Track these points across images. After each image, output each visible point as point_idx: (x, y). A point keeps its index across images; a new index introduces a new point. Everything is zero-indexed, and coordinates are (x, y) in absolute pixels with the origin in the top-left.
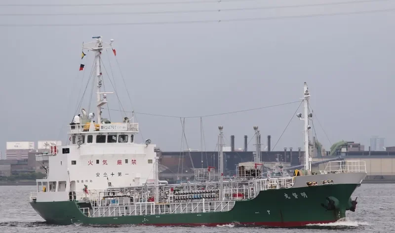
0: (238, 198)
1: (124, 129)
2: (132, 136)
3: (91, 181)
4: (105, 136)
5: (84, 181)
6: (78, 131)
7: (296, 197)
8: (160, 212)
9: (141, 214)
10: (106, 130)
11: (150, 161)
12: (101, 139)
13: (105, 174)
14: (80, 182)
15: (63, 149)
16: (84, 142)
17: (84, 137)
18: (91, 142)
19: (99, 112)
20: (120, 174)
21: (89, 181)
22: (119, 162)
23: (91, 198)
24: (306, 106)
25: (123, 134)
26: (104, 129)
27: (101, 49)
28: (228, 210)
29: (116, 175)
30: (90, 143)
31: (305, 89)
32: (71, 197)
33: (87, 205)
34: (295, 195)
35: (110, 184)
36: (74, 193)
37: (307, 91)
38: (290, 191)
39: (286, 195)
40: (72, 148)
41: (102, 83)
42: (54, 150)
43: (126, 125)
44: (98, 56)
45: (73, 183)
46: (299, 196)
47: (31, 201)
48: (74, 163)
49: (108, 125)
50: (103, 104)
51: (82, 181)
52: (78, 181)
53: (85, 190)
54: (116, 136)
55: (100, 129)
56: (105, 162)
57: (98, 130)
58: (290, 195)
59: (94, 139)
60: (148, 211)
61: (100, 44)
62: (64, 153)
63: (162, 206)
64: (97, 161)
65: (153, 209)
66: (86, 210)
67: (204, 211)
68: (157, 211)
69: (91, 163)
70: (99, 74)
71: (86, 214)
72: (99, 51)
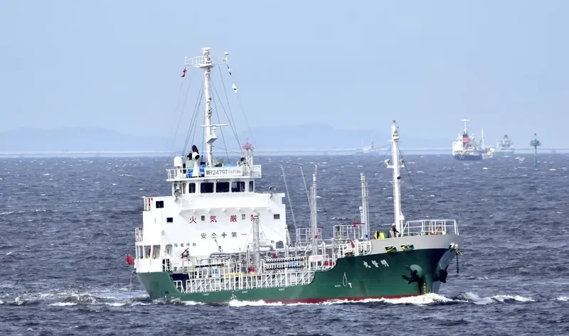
1: (239, 174)
2: (251, 183)
3: (194, 244)
4: (212, 184)
5: (185, 245)
6: (180, 177)
7: (376, 265)
9: (230, 288)
10: (215, 175)
11: (277, 216)
12: (207, 188)
13: (214, 234)
14: (179, 245)
15: (157, 203)
16: (184, 192)
17: (184, 185)
18: (194, 192)
19: (209, 151)
20: (234, 234)
21: (191, 244)
22: (233, 219)
23: (190, 267)
24: (395, 149)
25: (237, 181)
26: (211, 175)
27: (211, 66)
28: (309, 283)
29: (229, 235)
30: (193, 194)
31: (394, 128)
32: (163, 267)
33: (182, 277)
34: (374, 262)
35: (219, 248)
36: (169, 261)
37: (396, 132)
39: (365, 264)
40: (167, 200)
41: (213, 111)
42: (148, 203)
43: (241, 168)
44: (208, 76)
45: (169, 248)
46: (380, 264)
48: (170, 220)
49: (219, 169)
50: (213, 140)
51: (182, 245)
52: (176, 245)
53: (185, 255)
54: (228, 183)
55: (206, 175)
56: (213, 219)
57: (203, 176)
58: (370, 263)
59: (198, 187)
60: (237, 284)
61: (209, 59)
62: (157, 207)
63: (249, 278)
64: (203, 218)
65: (241, 282)
66: (179, 284)
67: (287, 285)
68: (245, 285)
69: (193, 220)
70: (207, 100)
71: (180, 288)
72: (209, 68)
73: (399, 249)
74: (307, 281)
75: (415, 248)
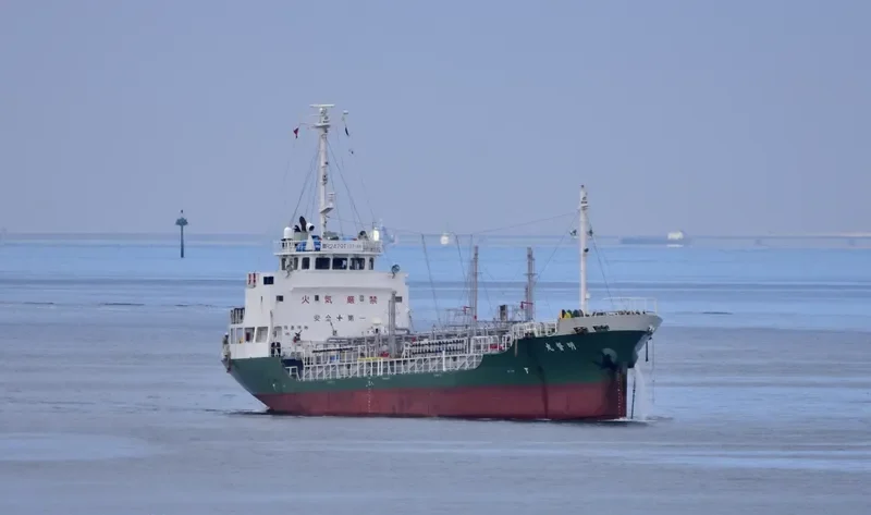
0: (489, 351)
1: (358, 249)
2: (371, 260)
3: (306, 327)
4: (328, 259)
5: (296, 327)
6: (290, 251)
7: (561, 347)
8: (389, 372)
9: (365, 375)
10: (331, 249)
11: (398, 299)
12: (322, 263)
13: (328, 317)
14: (289, 328)
15: (265, 278)
16: (296, 267)
17: (296, 260)
18: (308, 268)
19: (323, 222)
20: (351, 318)
21: (303, 327)
22: (351, 300)
23: (304, 352)
24: (582, 218)
25: (357, 256)
26: (327, 249)
27: (328, 126)
28: (474, 367)
29: (345, 318)
30: (306, 270)
31: (582, 194)
32: (273, 352)
33: (296, 363)
34: (559, 345)
35: (335, 332)
36: (279, 344)
37: (584, 198)
38: (553, 340)
39: (548, 346)
40: (278, 275)
41: (328, 177)
42: (252, 278)
43: (360, 242)
44: (324, 137)
45: (277, 330)
46: (566, 347)
47: (223, 357)
48: (280, 298)
49: (334, 242)
50: (328, 210)
51: (293, 328)
52: (286, 327)
53: (297, 339)
54: (346, 259)
55: (321, 249)
56: (328, 299)
57: (318, 250)
58: (553, 346)
59: (312, 263)
60: (375, 370)
61: (326, 118)
62: (265, 283)
63: (392, 363)
64: (317, 298)
65: (380, 368)
66: (294, 370)
67: (444, 369)
68: (385, 370)
69: (306, 300)
70: (323, 164)
71: (294, 376)
72: (325, 128)
73: (591, 330)
74: (472, 365)
75: (611, 329)
